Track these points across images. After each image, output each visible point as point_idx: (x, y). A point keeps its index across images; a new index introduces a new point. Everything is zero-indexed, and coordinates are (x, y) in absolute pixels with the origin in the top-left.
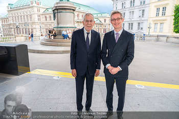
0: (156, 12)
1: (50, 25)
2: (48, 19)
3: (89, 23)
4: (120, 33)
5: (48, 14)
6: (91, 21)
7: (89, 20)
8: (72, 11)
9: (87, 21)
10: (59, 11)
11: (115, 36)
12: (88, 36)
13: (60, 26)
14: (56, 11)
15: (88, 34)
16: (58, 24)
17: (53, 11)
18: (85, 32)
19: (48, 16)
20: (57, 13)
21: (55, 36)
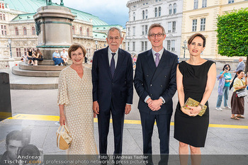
0: (192, 25)
1: (25, 42)
2: (21, 32)
3: (114, 40)
4: (161, 53)
5: (20, 24)
6: (116, 38)
7: (114, 36)
8: (68, 21)
9: (112, 38)
10: (46, 20)
11: (155, 57)
12: (113, 57)
13: (48, 44)
14: (41, 21)
15: (113, 54)
16: (45, 41)
17: (36, 20)
18: (110, 52)
19: (20, 27)
20: (44, 23)
21: (40, 60)
